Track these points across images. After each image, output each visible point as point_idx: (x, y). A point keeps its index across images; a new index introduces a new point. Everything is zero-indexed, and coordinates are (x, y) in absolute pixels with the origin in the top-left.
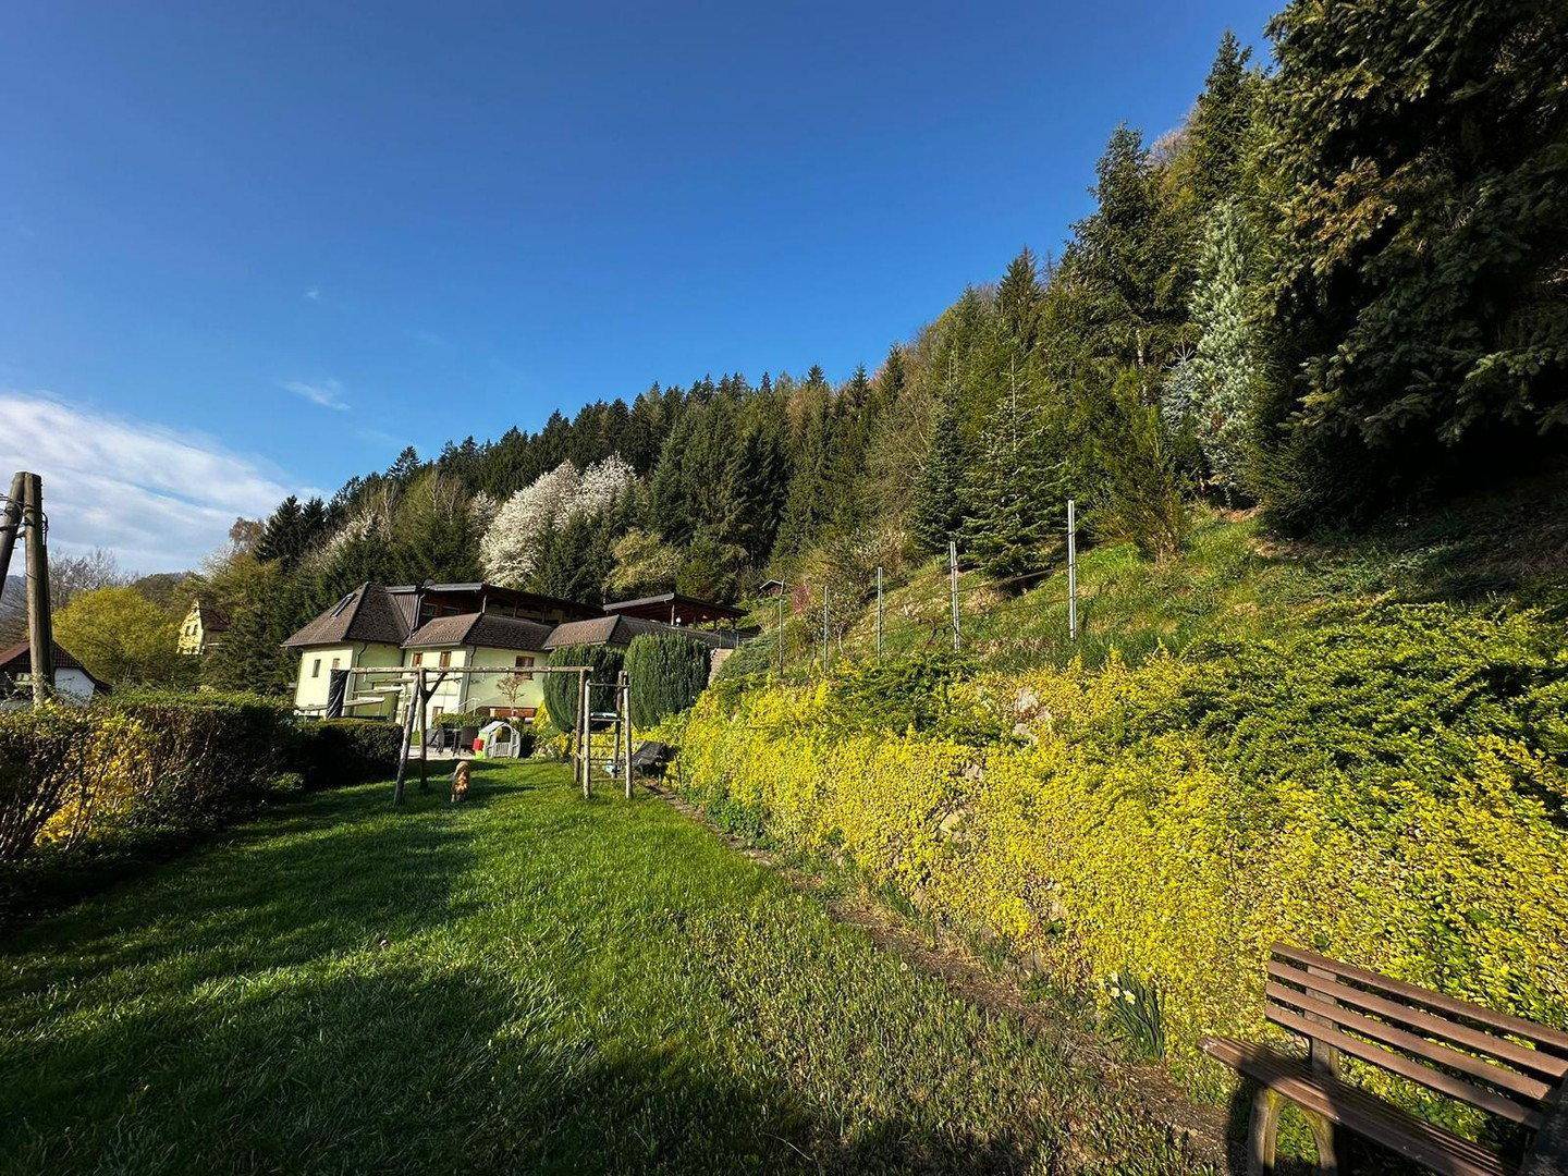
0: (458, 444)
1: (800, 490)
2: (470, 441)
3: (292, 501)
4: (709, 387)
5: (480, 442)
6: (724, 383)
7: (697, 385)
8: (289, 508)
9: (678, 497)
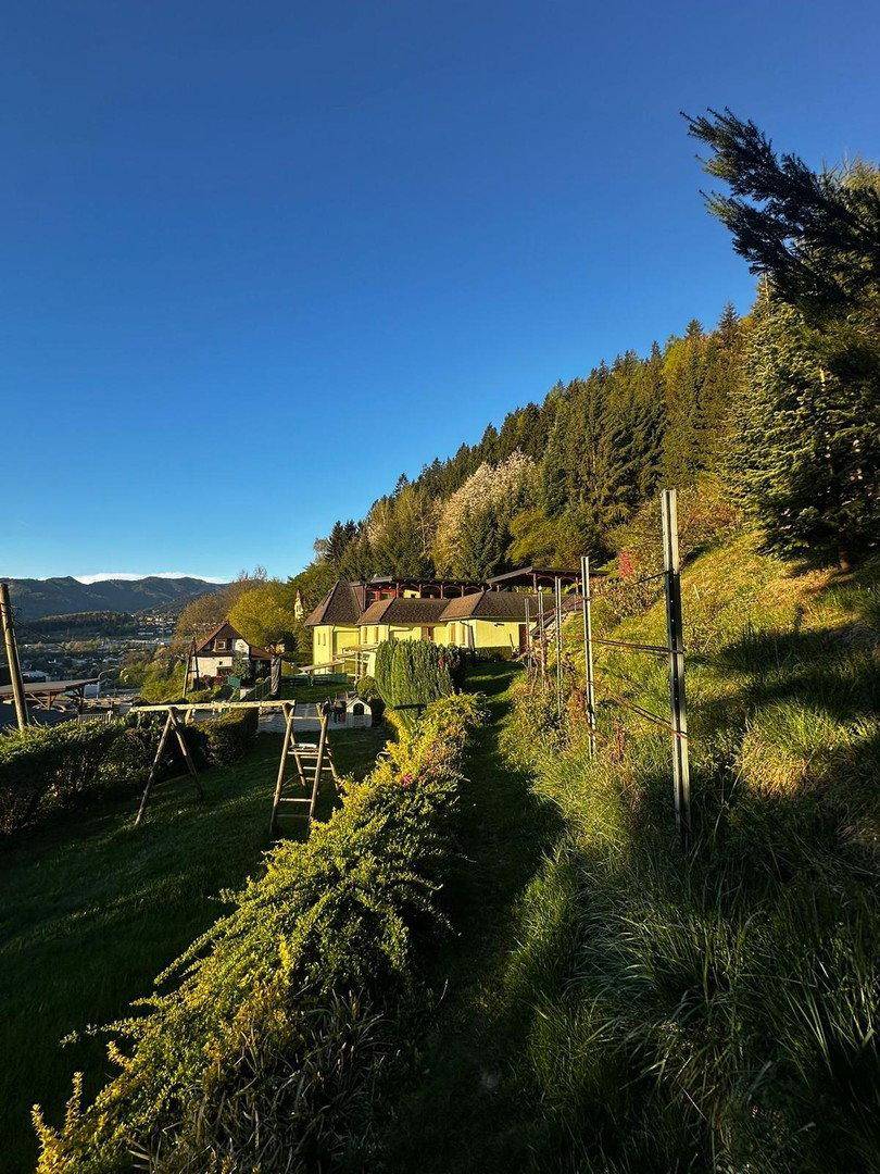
0: (430, 464)
1: (675, 445)
2: (436, 461)
3: (338, 524)
4: (604, 371)
5: (443, 460)
6: (617, 363)
7: (594, 372)
8: (338, 529)
9: (562, 474)
